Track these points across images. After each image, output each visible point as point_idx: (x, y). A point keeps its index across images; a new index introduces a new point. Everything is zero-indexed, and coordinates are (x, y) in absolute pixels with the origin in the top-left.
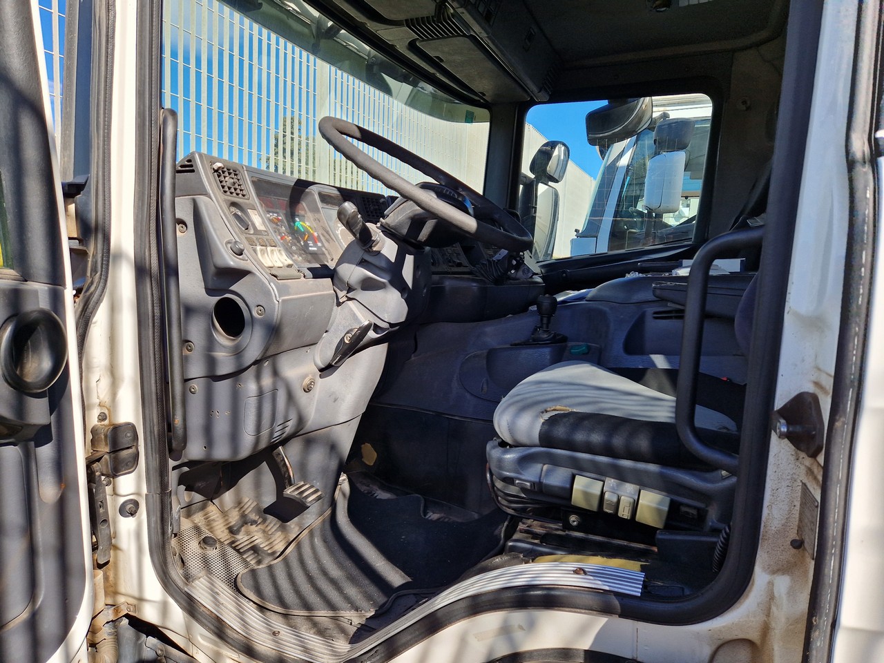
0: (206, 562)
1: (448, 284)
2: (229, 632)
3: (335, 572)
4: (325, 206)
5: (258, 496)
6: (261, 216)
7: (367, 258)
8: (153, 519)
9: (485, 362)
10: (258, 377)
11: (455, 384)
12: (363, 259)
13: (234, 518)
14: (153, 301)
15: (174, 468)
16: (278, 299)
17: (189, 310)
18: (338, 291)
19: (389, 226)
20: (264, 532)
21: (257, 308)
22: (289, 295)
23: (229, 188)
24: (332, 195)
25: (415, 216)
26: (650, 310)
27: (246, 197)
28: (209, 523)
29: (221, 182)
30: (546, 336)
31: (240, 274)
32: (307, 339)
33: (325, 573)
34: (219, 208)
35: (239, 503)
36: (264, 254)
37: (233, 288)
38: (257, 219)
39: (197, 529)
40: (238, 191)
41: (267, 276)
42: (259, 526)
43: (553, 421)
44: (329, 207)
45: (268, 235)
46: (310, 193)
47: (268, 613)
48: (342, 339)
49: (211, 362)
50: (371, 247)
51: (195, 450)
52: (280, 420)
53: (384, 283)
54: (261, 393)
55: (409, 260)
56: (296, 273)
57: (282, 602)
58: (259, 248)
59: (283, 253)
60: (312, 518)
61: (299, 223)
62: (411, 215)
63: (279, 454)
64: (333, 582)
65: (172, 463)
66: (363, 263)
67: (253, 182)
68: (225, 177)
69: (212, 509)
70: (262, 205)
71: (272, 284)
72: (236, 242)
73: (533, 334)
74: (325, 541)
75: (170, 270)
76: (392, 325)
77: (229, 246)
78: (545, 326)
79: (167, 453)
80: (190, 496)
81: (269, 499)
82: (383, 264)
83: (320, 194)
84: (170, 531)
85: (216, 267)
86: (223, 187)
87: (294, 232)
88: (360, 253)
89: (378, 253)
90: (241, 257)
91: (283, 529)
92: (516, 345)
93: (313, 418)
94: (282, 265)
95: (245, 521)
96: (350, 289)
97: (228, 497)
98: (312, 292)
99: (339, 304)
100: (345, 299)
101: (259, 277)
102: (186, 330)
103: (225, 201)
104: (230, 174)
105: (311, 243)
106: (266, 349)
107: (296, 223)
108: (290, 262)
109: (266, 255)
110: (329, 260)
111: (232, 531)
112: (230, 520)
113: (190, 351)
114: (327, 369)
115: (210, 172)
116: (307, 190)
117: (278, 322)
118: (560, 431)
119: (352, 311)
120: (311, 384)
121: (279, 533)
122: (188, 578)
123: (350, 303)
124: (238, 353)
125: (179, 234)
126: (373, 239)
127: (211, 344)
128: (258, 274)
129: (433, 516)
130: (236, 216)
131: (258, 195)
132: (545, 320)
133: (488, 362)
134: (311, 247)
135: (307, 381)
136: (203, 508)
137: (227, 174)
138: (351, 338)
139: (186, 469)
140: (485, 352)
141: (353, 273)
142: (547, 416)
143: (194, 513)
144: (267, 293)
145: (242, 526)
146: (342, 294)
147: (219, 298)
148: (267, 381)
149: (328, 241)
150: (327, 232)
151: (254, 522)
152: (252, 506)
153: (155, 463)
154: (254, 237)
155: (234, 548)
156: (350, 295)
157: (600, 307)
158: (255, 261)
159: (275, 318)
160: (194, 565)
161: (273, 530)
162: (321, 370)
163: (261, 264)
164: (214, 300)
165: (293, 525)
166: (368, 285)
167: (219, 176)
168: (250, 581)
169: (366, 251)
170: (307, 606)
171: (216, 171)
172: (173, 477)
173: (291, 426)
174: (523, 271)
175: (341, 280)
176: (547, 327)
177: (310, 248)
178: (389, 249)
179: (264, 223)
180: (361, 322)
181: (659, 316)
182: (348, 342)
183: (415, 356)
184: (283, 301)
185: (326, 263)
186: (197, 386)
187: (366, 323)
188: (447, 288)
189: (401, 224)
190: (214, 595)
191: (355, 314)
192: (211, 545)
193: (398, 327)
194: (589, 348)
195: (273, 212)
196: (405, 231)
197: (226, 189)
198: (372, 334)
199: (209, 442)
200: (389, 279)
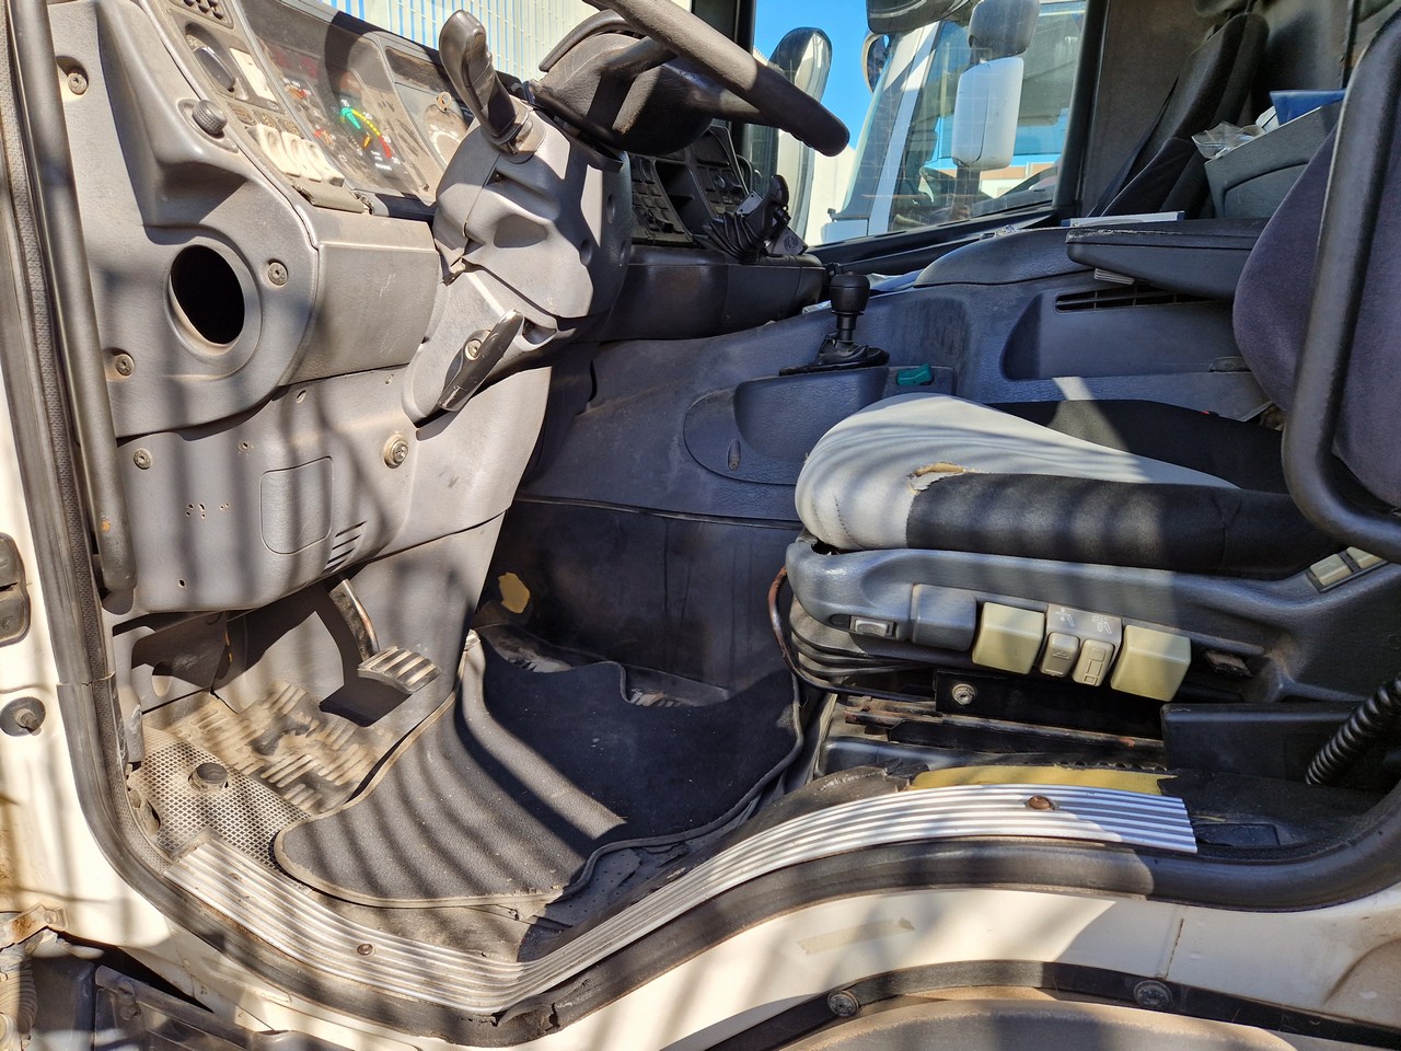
0: (208, 816)
1: (654, 261)
2: (265, 955)
3: (474, 815)
4: (400, 79)
5: (308, 679)
6: (261, 69)
7: (507, 168)
8: (80, 737)
9: (733, 410)
10: (286, 427)
11: (676, 454)
12: (496, 172)
13: (262, 722)
14: (22, 255)
15: (117, 630)
16: (315, 243)
17: (114, 280)
18: (445, 250)
19: (551, 95)
20: (324, 745)
21: (269, 267)
22: (342, 240)
24: (415, 60)
25: (610, 64)
26: (1050, 295)
27: (225, 21)
28: (211, 735)
30: (847, 354)
31: (219, 182)
32: (388, 352)
33: (452, 817)
34: (158, 26)
35: (270, 694)
36: (275, 143)
37: (209, 220)
38: (254, 73)
39: (185, 750)
40: (205, 4)
41: (286, 192)
42: (314, 736)
43: (937, 492)
44: (410, 82)
45: (282, 112)
46: (366, 48)
47: (345, 908)
48: (460, 356)
49: (177, 396)
50: (513, 142)
51: (161, 590)
52: (341, 523)
53: (543, 227)
54: (294, 465)
55: (594, 177)
56: (352, 199)
57: (372, 884)
58: (261, 129)
59: (320, 154)
60: (420, 713)
61: (348, 111)
62: (600, 63)
63: (343, 595)
64: (472, 834)
65: (109, 619)
66: (498, 181)
69: (216, 708)
70: (263, 49)
71: (298, 208)
72: (203, 103)
73: (822, 352)
74: (447, 756)
76: (563, 323)
77: (189, 112)
78: (845, 335)
79: (97, 597)
80: (165, 685)
81: (330, 682)
82: (540, 182)
83: (389, 53)
84: (120, 759)
85: (162, 164)
87: (339, 125)
88: (490, 160)
89: (530, 156)
90: (220, 141)
91: (364, 740)
92: (791, 372)
93: (409, 523)
94: (319, 178)
95: (284, 727)
96: (471, 243)
97: (247, 683)
98: (389, 244)
99: (449, 279)
100: (460, 267)
101: (267, 193)
102: (111, 327)
103: (175, 17)
105: (377, 155)
106: (299, 362)
107: (344, 111)
108: (336, 173)
109: (280, 147)
110: (421, 189)
111: (258, 747)
112: (254, 727)
113: (126, 372)
114: (434, 419)
116: (361, 40)
117: (320, 298)
118: (954, 513)
119: (477, 292)
120: (399, 450)
121: (355, 747)
122: (170, 850)
123: (472, 276)
124: (235, 373)
125: (67, 95)
126: (517, 121)
127: (172, 358)
128: (263, 183)
129: (645, 699)
130: (201, 54)
132: (846, 323)
133: (737, 410)
134: (379, 162)
135: (391, 444)
136: (197, 706)
138: (479, 351)
139: (146, 631)
140: (730, 392)
141: (478, 205)
142: (923, 483)
143: (179, 718)
144: (290, 231)
145: (279, 737)
146: (453, 255)
147: (178, 246)
148: (307, 438)
149: (413, 151)
150: (411, 134)
151: (301, 729)
152: (296, 698)
153: (71, 619)
154: (249, 109)
155: (266, 782)
156: (471, 258)
157: (949, 296)
158: (256, 155)
159: (313, 287)
160: (182, 823)
161: (342, 741)
162: (420, 423)
164: (169, 252)
165: (383, 732)
166: (510, 232)
168: (300, 846)
169: (502, 151)
170: (426, 890)
172: (117, 650)
173: (364, 538)
174: (787, 244)
175: (451, 224)
176: (850, 337)
177: (377, 165)
178: (550, 147)
179: (269, 82)
180: (494, 316)
181: (1068, 303)
182: (472, 358)
183: (593, 406)
184: (328, 248)
185: (414, 192)
186: (151, 450)
187: (510, 315)
188: (651, 270)
189: (577, 87)
190: (229, 880)
191: (483, 301)
192: (215, 780)
193: (571, 331)
194: (933, 373)
196: (585, 105)
198: (521, 344)
199: (191, 573)
200: (555, 216)
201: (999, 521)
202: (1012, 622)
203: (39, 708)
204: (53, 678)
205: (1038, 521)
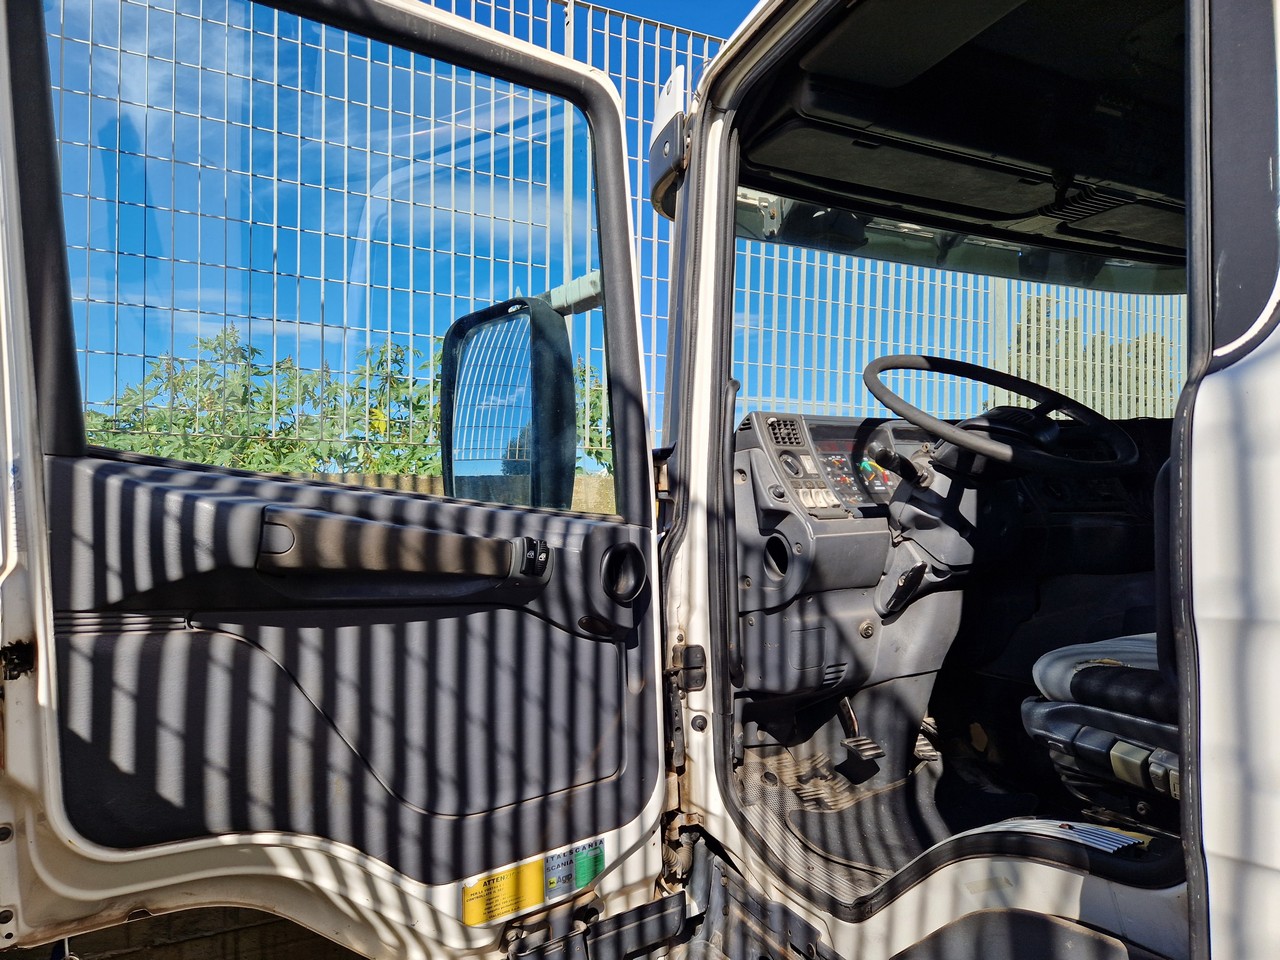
0: (763, 794)
2: (770, 856)
3: (892, 839)
4: (900, 441)
5: (831, 752)
6: (814, 460)
7: (917, 494)
10: (802, 612)
12: (912, 497)
13: (805, 769)
14: (719, 540)
15: (737, 695)
16: (813, 537)
17: (748, 549)
18: (893, 531)
20: (832, 788)
21: (796, 546)
22: (828, 533)
23: (783, 439)
24: (911, 429)
27: (801, 444)
28: (780, 768)
29: (775, 434)
31: (782, 515)
33: (881, 839)
34: (769, 457)
35: (812, 756)
36: (807, 495)
37: (777, 528)
38: (809, 464)
39: (763, 766)
40: (793, 440)
41: (805, 516)
42: (828, 783)
45: (819, 477)
46: (881, 431)
47: (811, 854)
48: (898, 583)
49: (762, 596)
50: (918, 483)
51: (752, 680)
52: (829, 660)
53: (937, 521)
54: (804, 629)
55: (970, 493)
56: (843, 513)
57: (824, 845)
58: (803, 490)
59: (832, 495)
60: (882, 783)
61: (866, 463)
63: (845, 705)
64: (886, 848)
65: (734, 689)
66: (912, 501)
67: (811, 430)
68: (780, 429)
69: (787, 757)
70: (821, 450)
71: (809, 524)
72: (778, 487)
74: (894, 812)
75: (730, 513)
76: (954, 569)
77: (772, 490)
79: (729, 680)
80: (763, 735)
81: (840, 757)
82: (934, 501)
83: (895, 431)
84: (731, 753)
85: (765, 511)
86: (777, 438)
87: (858, 473)
88: (909, 490)
89: (927, 489)
90: (782, 500)
91: (852, 790)
93: (877, 667)
94: (826, 506)
95: (815, 774)
96: (904, 529)
97: (804, 748)
98: (857, 531)
99: (895, 545)
100: (901, 539)
101: (797, 517)
102: (745, 567)
103: (777, 450)
104: (785, 426)
105: (878, 483)
106: (806, 584)
107: (863, 464)
108: (837, 502)
109: (809, 496)
111: (800, 779)
112: (801, 770)
113: (749, 585)
115: (765, 427)
116: (877, 428)
117: (813, 560)
119: (909, 551)
120: (870, 629)
121: (848, 793)
122: (745, 801)
123: (907, 543)
124: (782, 587)
125: (738, 482)
127: (763, 581)
128: (797, 515)
130: (786, 463)
131: (815, 439)
134: (877, 486)
135: (864, 625)
136: (778, 753)
137: (782, 426)
138: (906, 581)
139: (750, 700)
141: (903, 511)
142: (1080, 667)
143: (769, 756)
144: (803, 531)
145: (812, 778)
146: (897, 534)
147: (769, 537)
148: (812, 618)
151: (824, 777)
152: (825, 761)
153: (719, 686)
154: (801, 481)
155: (798, 795)
156: (905, 535)
158: (796, 502)
159: (811, 554)
160: (753, 793)
161: (842, 789)
162: (883, 616)
163: (801, 506)
164: (766, 539)
165: (864, 791)
166: (921, 523)
167: (774, 429)
168: (797, 818)
169: (914, 488)
170: (847, 855)
171: (772, 424)
172: (737, 706)
173: (846, 670)
175: (895, 519)
177: (875, 488)
178: (940, 484)
179: (816, 466)
180: (914, 562)
182: (902, 586)
184: (817, 539)
186: (753, 618)
187: (923, 563)
189: (948, 457)
190: (764, 822)
191: (910, 554)
192: (771, 780)
193: (964, 571)
195: (835, 455)
196: (954, 464)
197: (780, 439)
198: (930, 577)
199: (763, 675)
200: (943, 516)
201: (1114, 691)
202: (1128, 753)
203: (705, 721)
204: (711, 710)
205: (1133, 694)
